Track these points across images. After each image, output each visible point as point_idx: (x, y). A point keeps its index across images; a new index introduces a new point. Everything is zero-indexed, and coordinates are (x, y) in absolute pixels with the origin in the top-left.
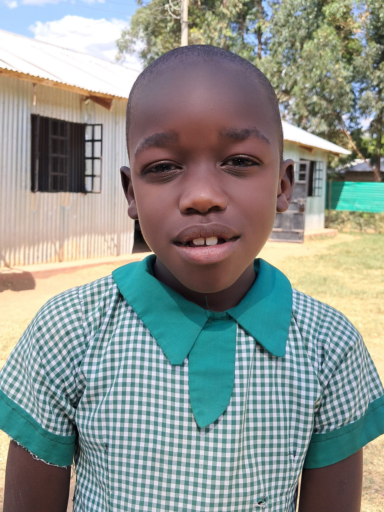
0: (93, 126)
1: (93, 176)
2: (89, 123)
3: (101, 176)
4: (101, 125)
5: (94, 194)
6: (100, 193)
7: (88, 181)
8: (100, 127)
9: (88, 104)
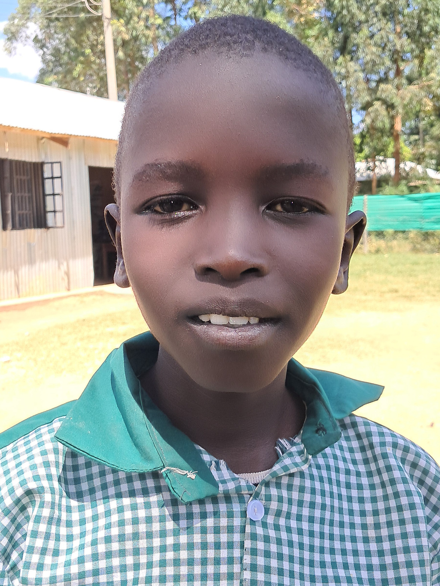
0: (52, 163)
1: (55, 212)
2: (46, 161)
3: (62, 211)
4: (60, 162)
5: (55, 229)
6: (62, 227)
7: (50, 217)
8: (59, 165)
9: (44, 143)
